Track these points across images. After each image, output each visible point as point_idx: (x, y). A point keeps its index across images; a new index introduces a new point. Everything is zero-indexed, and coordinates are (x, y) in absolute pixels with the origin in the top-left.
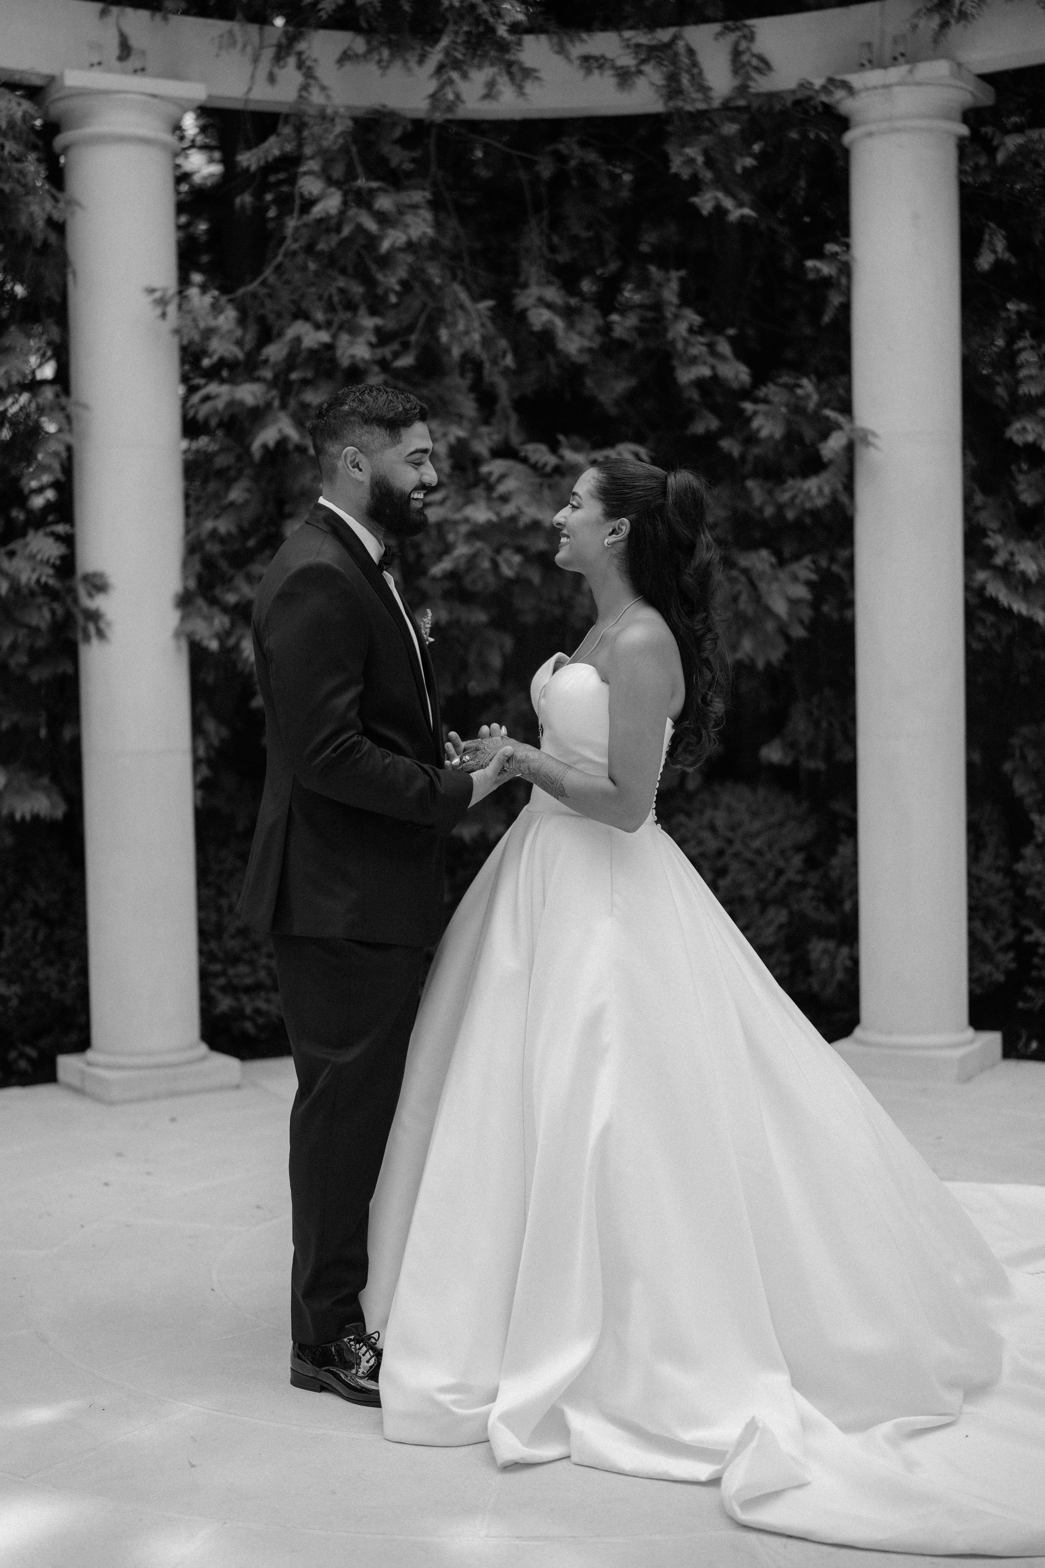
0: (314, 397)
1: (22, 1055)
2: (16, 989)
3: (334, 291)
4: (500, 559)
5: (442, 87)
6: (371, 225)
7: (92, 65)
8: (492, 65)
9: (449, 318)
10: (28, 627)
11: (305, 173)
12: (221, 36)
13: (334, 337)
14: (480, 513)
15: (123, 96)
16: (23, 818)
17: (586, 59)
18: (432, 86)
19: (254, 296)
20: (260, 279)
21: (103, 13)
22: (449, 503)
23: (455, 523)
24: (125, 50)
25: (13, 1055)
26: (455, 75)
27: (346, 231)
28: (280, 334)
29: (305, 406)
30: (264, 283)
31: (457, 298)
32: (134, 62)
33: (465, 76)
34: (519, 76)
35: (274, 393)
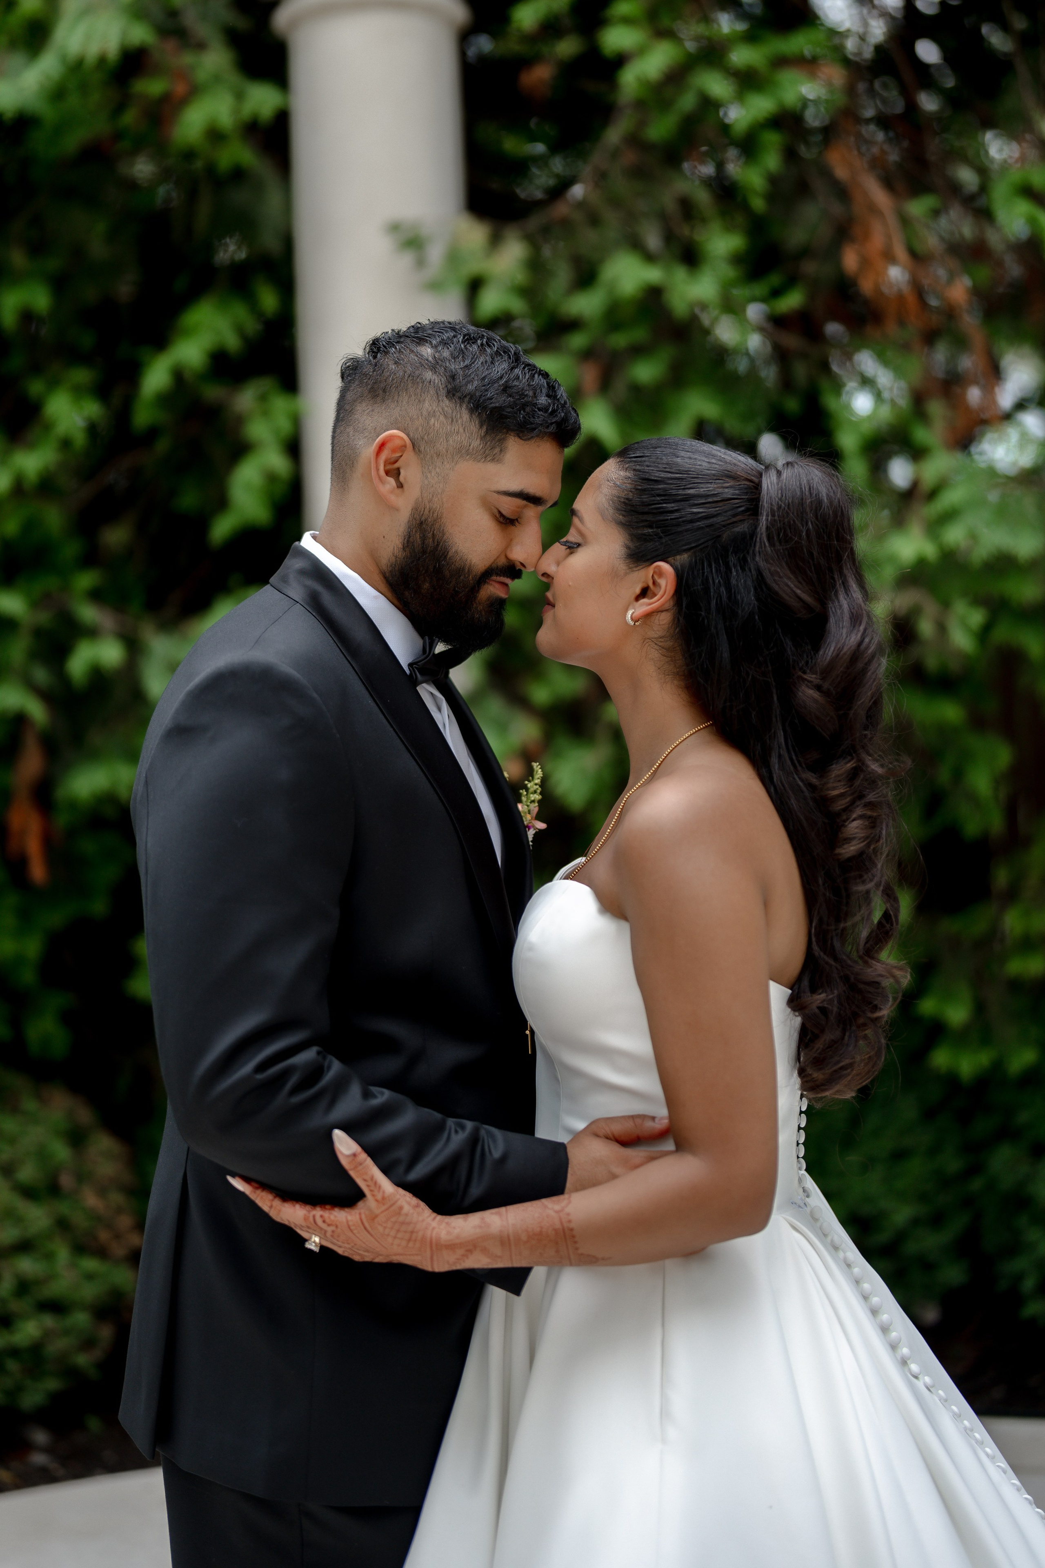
0: (644, 373)
4: (949, 620)
9: (858, 230)
11: (614, 21)
13: (667, 273)
14: (909, 546)
19: (565, 222)
20: (570, 196)
22: (872, 529)
23: (879, 562)
28: (595, 278)
29: (635, 386)
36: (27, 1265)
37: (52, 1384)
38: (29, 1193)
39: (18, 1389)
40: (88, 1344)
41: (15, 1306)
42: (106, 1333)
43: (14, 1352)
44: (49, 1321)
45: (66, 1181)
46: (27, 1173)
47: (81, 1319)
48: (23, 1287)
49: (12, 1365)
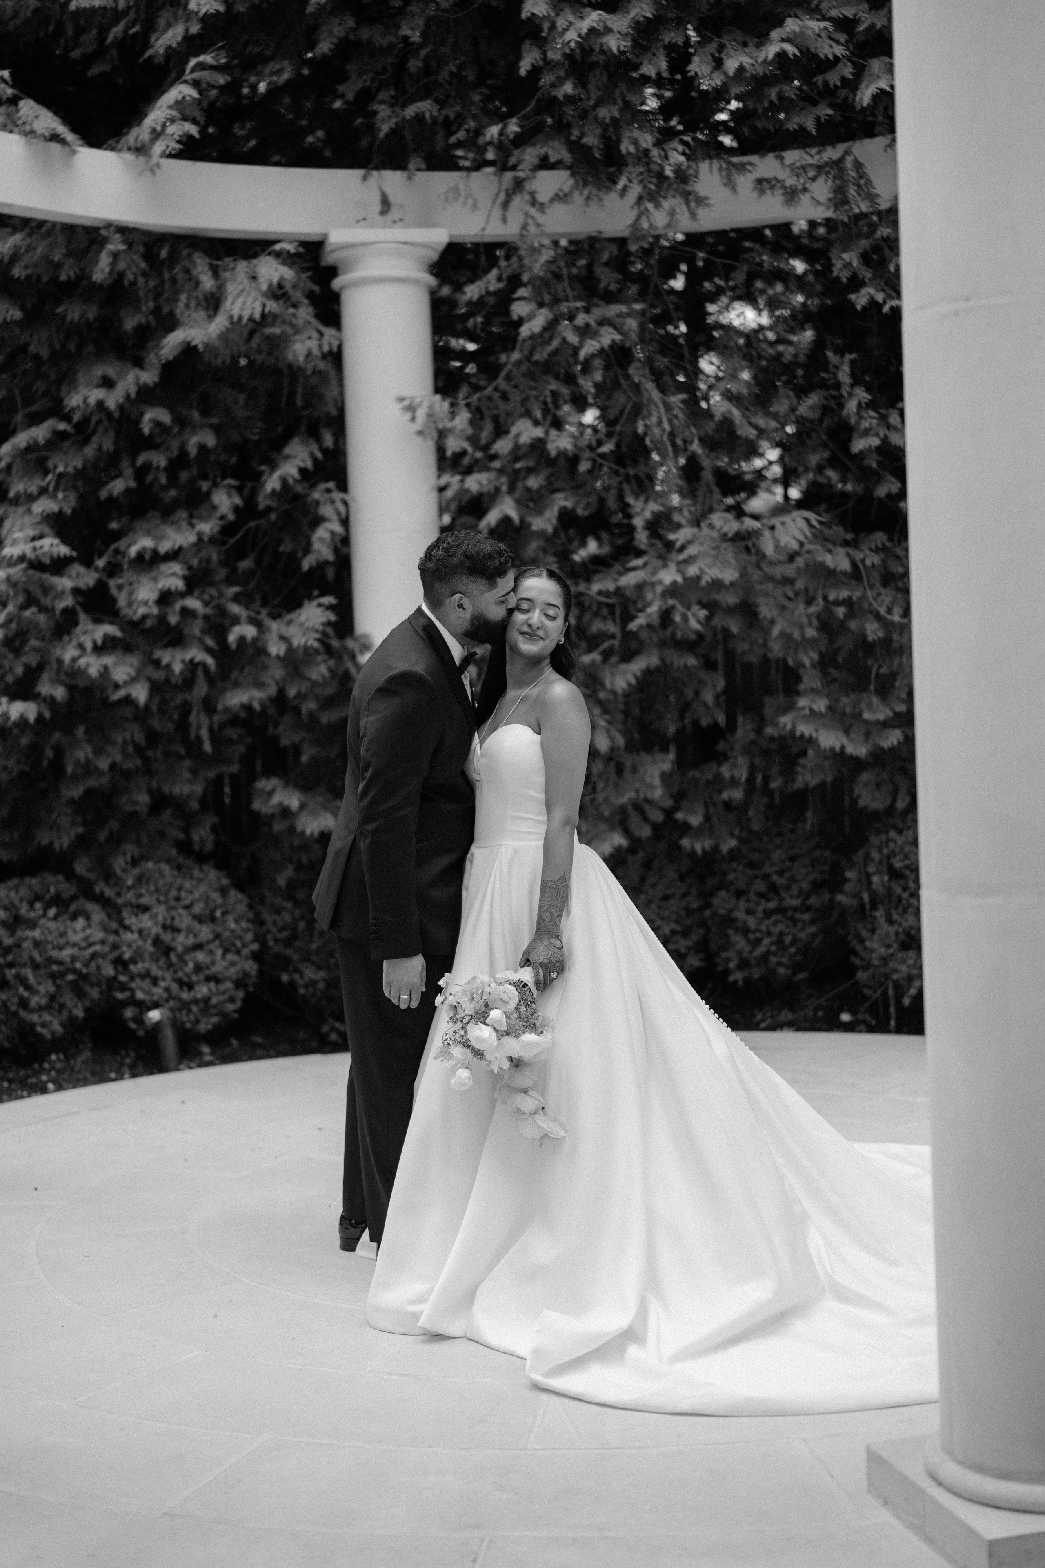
0: (533, 482)
1: (333, 1029)
2: (322, 974)
3: (548, 393)
4: (690, 615)
5: (639, 217)
6: (573, 338)
7: (358, 221)
8: (674, 196)
9: (645, 412)
10: (309, 679)
11: (519, 299)
12: (447, 192)
13: (547, 433)
14: (668, 576)
15: (379, 245)
16: (312, 834)
17: (760, 181)
18: (631, 216)
19: (490, 399)
20: (494, 384)
21: (365, 178)
22: (649, 567)
23: (653, 584)
24: (386, 205)
25: (325, 1029)
26: (650, 206)
27: (555, 343)
28: (507, 432)
29: (528, 490)
30: (496, 389)
31: (650, 395)
32: (394, 214)
33: (658, 206)
34: (693, 205)
35: (504, 479)
36: (200, 956)
37: (215, 1020)
38: (199, 919)
39: (198, 1021)
40: (232, 1000)
41: (194, 978)
42: (241, 994)
43: (196, 1001)
44: (212, 985)
45: (218, 914)
46: (197, 909)
47: (229, 985)
48: (198, 968)
49: (194, 1008)
